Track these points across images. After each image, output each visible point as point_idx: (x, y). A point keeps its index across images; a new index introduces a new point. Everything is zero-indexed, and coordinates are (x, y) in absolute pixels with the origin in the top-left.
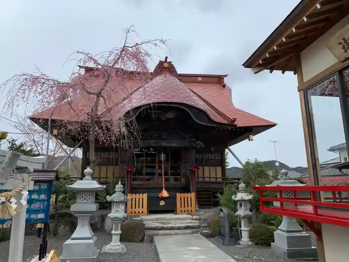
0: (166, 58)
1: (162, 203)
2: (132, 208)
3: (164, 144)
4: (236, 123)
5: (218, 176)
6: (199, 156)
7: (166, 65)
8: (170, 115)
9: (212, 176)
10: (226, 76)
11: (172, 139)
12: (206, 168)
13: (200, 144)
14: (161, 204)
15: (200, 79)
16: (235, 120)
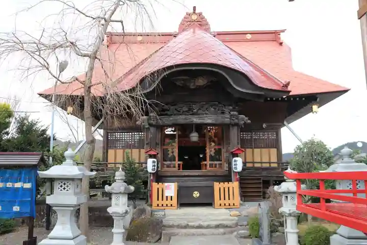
0: (194, 8)
1: (196, 194)
2: (158, 200)
3: (196, 120)
4: (289, 88)
5: (272, 161)
6: (247, 136)
7: (194, 17)
8: (201, 82)
9: (264, 161)
10: (283, 31)
11: (206, 114)
12: (257, 151)
13: (244, 119)
14: (194, 195)
15: (249, 36)
16: (288, 84)
